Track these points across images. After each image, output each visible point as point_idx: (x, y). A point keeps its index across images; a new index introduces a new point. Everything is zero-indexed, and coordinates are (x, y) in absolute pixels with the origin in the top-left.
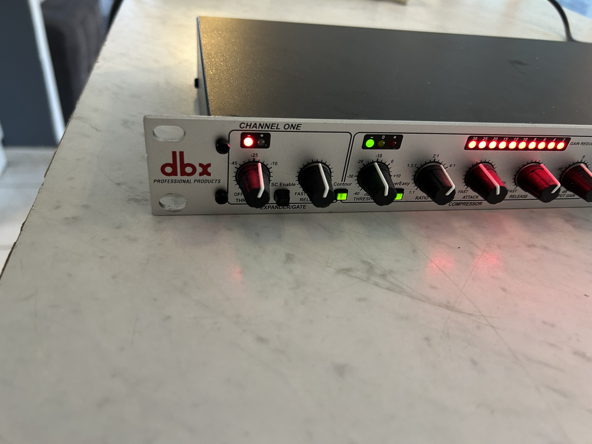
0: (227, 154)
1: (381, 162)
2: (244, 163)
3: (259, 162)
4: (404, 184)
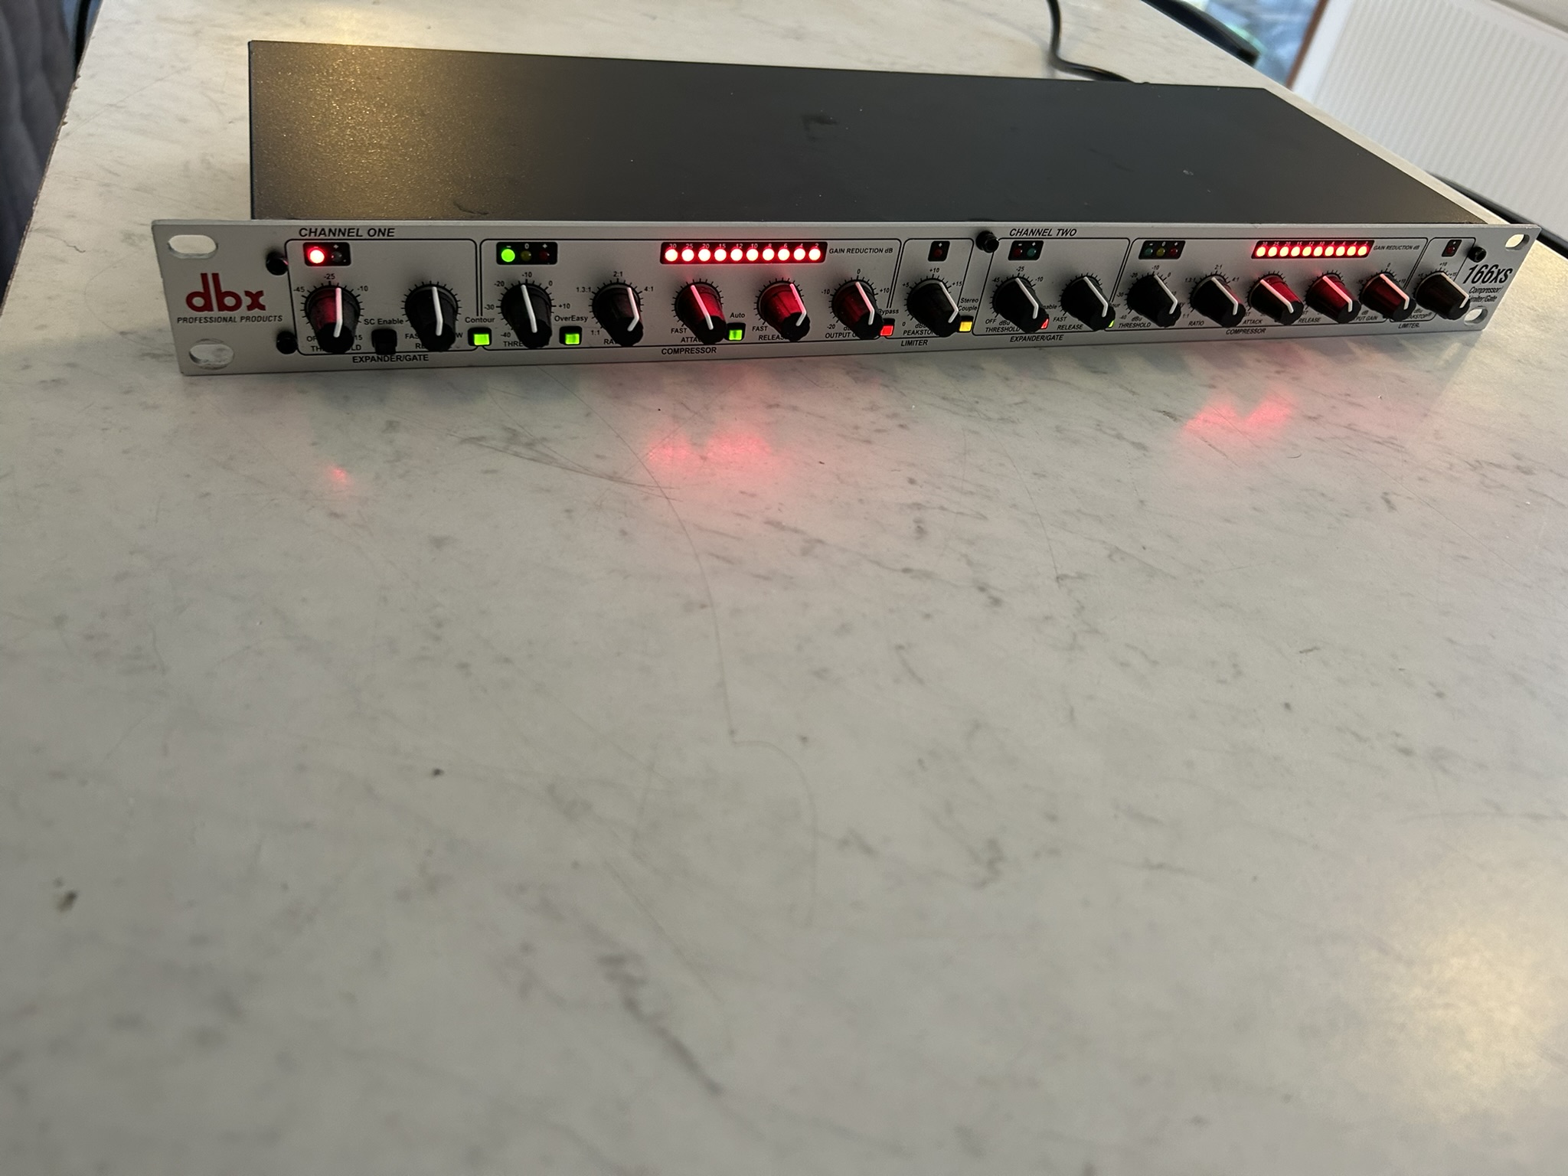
0: (286, 274)
1: (533, 284)
2: (314, 289)
3: (338, 286)
4: (578, 319)
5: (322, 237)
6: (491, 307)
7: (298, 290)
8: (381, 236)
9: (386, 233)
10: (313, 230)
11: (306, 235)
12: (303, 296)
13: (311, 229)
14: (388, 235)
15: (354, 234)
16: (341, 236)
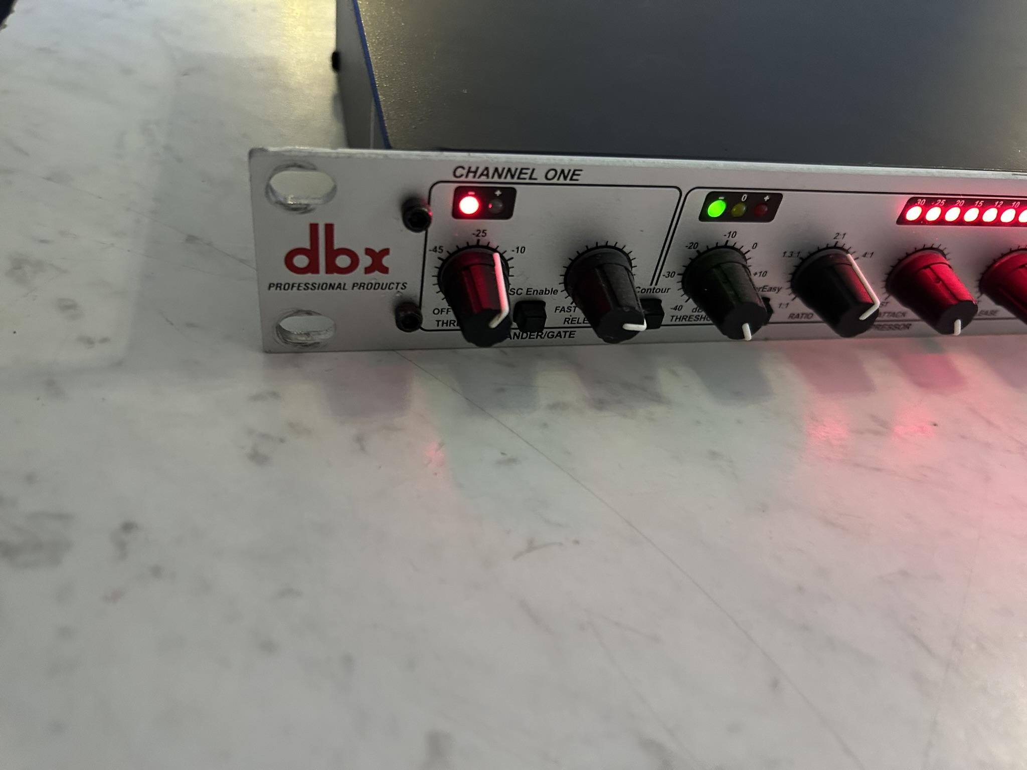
5: (483, 179)
6: (670, 274)
7: (435, 250)
8: (562, 180)
9: (569, 177)
10: (473, 169)
11: (462, 176)
12: (439, 258)
13: (470, 168)
14: (571, 179)
15: (527, 176)
16: (509, 179)
